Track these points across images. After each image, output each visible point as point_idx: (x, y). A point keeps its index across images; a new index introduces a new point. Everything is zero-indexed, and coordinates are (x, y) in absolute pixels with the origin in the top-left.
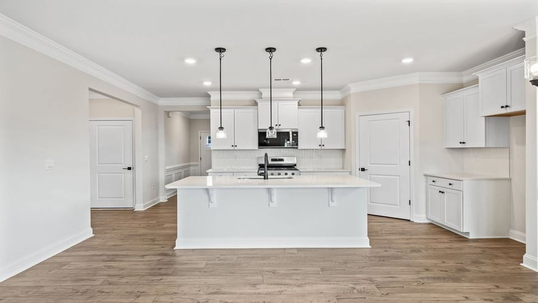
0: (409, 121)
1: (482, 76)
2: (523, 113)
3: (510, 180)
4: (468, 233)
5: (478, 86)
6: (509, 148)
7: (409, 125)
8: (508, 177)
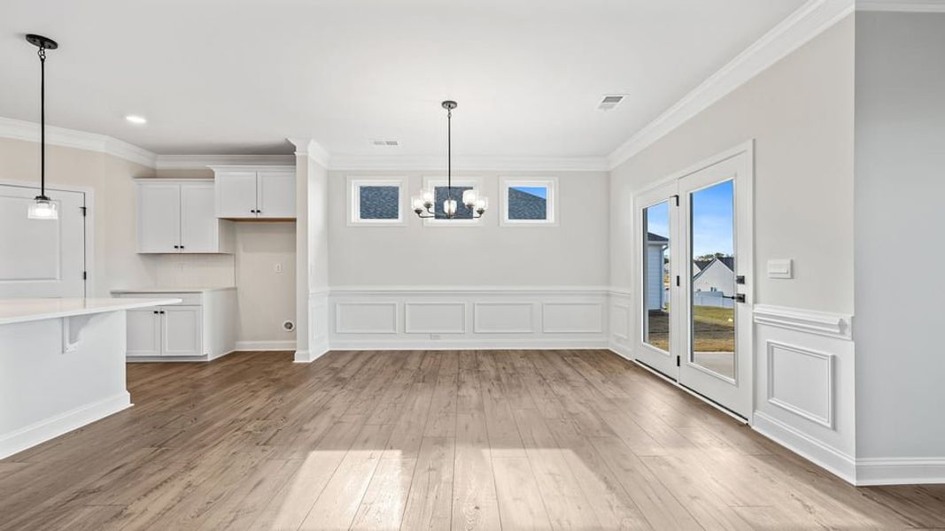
0: (85, 208)
1: (219, 171)
2: (294, 220)
3: (235, 289)
4: (206, 355)
5: (214, 181)
6: (235, 255)
7: (85, 215)
8: (233, 285)
